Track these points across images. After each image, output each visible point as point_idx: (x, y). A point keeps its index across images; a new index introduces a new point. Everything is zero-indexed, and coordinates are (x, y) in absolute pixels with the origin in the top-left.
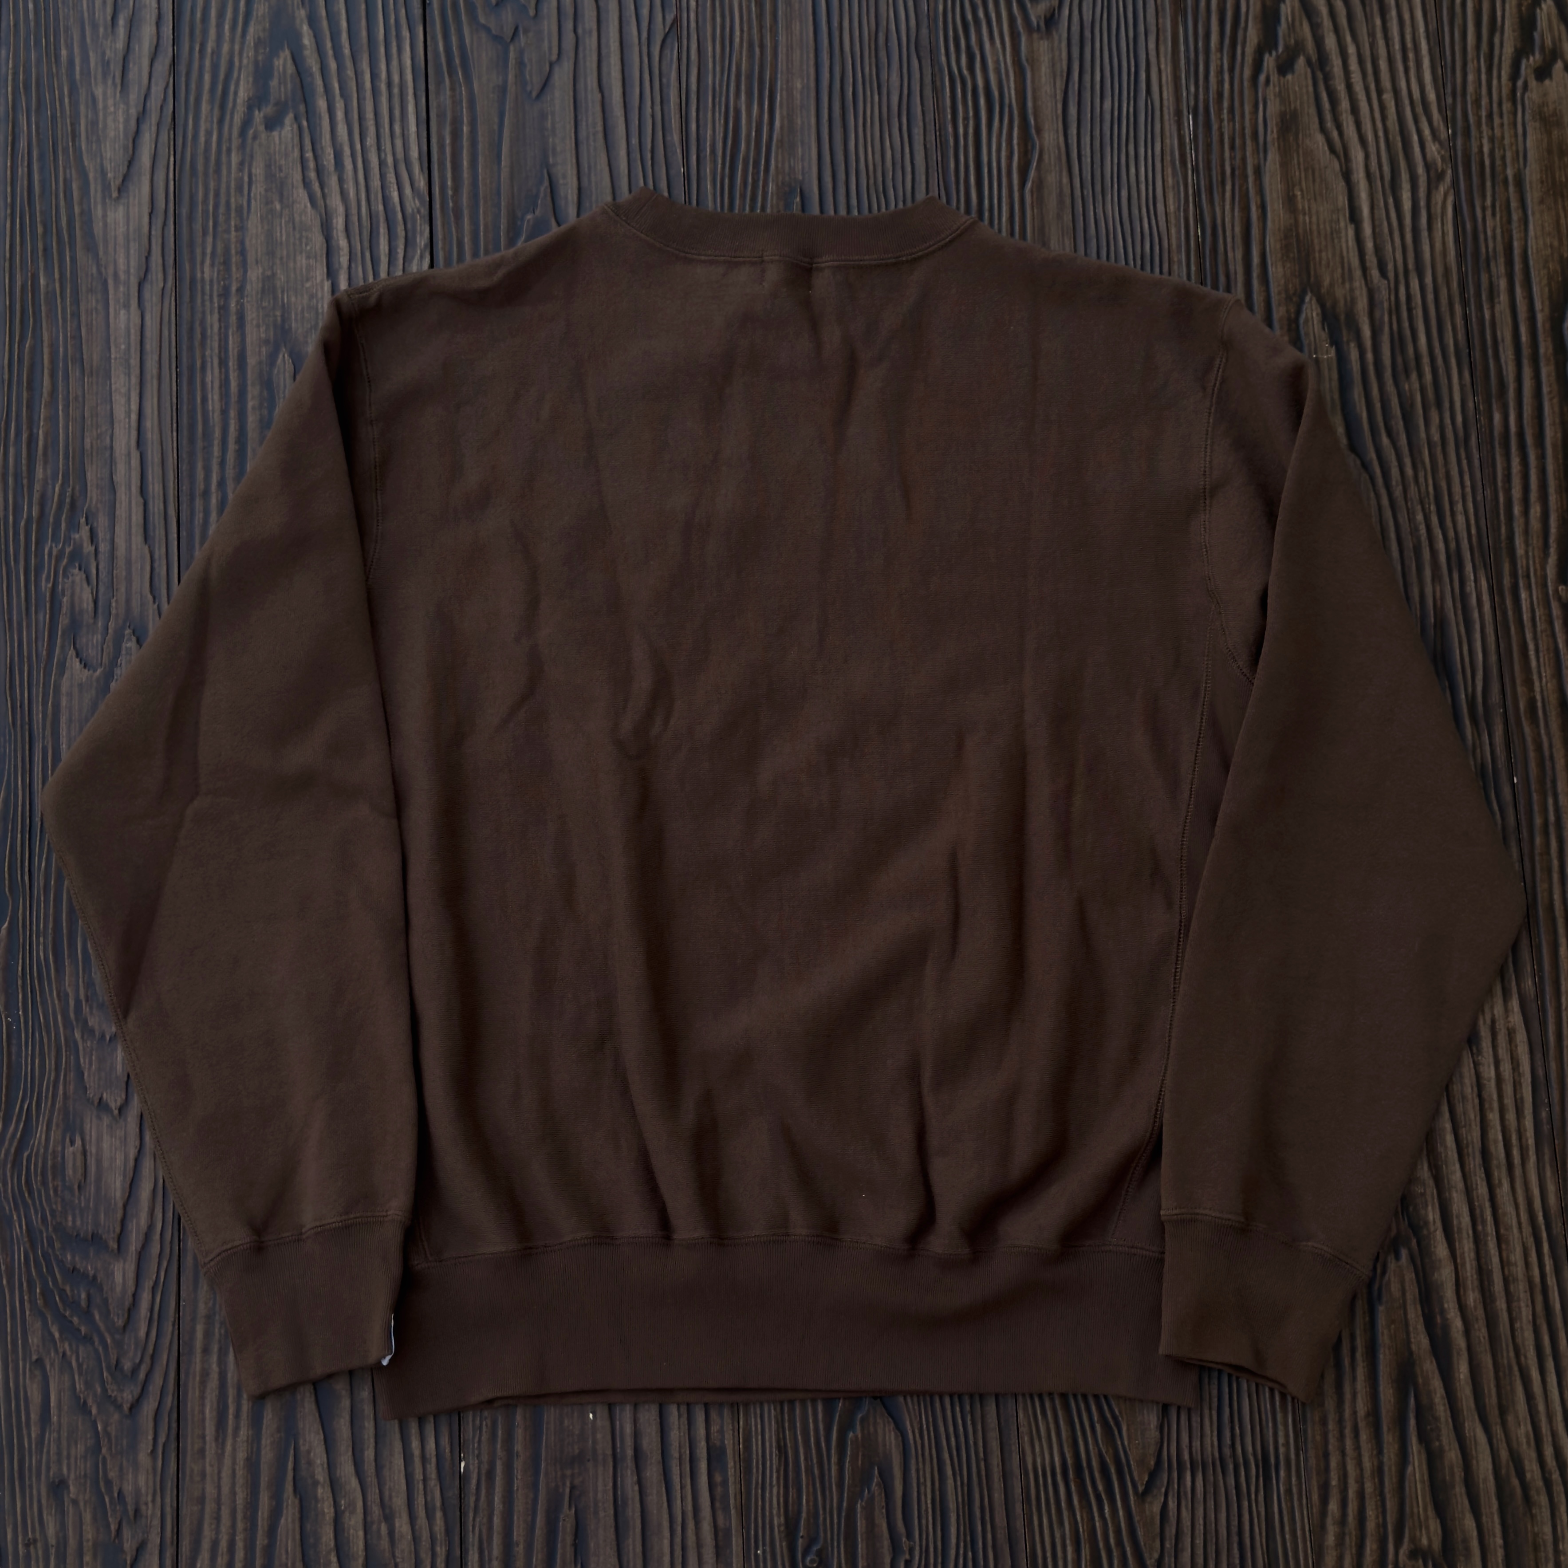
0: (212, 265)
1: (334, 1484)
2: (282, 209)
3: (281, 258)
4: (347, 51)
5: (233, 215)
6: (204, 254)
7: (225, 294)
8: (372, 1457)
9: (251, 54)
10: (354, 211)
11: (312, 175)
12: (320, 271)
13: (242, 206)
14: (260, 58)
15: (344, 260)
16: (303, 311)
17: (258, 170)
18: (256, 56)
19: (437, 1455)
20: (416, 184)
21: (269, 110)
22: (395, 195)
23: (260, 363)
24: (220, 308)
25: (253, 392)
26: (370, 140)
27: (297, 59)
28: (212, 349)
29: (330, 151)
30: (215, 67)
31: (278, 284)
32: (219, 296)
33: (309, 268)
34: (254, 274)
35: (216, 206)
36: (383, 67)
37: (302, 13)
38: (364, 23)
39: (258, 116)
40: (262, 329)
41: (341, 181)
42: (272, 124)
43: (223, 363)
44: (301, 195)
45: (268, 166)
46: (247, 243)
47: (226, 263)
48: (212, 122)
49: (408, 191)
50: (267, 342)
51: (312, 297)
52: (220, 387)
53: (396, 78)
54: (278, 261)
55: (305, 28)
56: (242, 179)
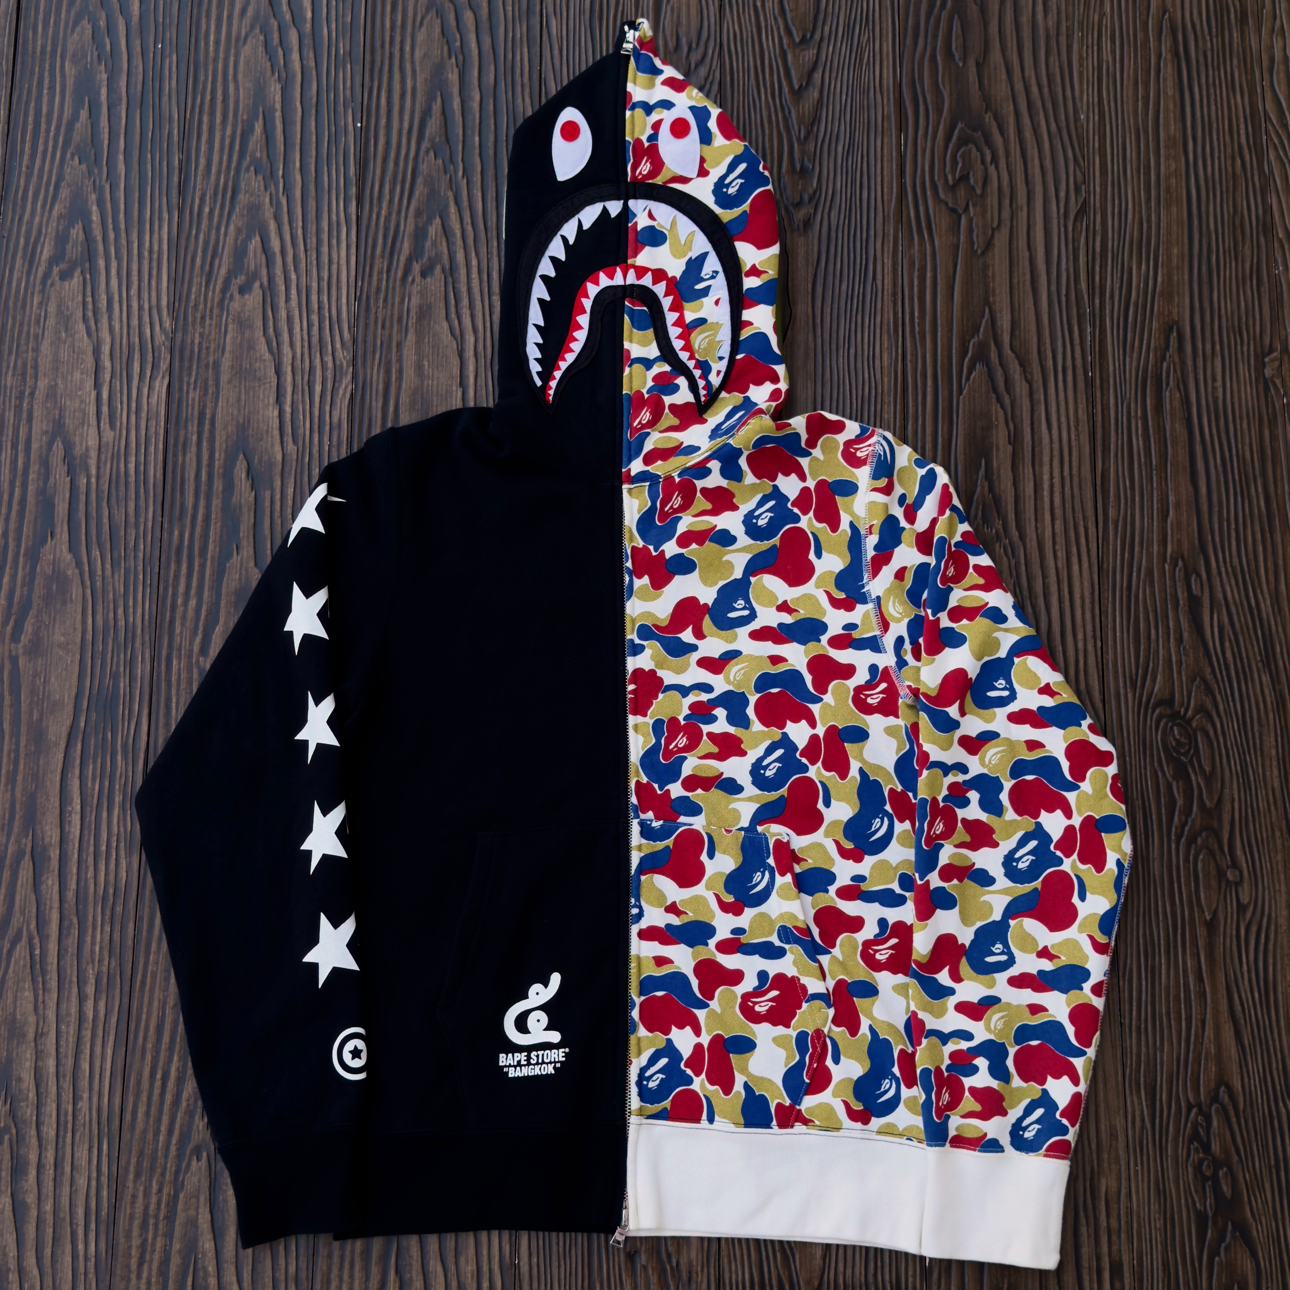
0: (13, 375)
1: (21, 1271)
2: (66, 338)
3: (63, 374)
4: (123, 226)
5: (31, 339)
6: (8, 367)
7: (20, 397)
8: (49, 1254)
9: (55, 224)
10: (118, 342)
11: (90, 314)
12: (89, 384)
13: (38, 334)
14: (61, 227)
15: (107, 377)
16: (74, 411)
17: (52, 308)
18: (58, 226)
19: (96, 1257)
20: (164, 325)
21: (63, 266)
22: (148, 331)
23: (41, 447)
24: (15, 406)
25: (34, 468)
26: (134, 291)
27: (87, 231)
28: (7, 436)
29: (104, 297)
30: (29, 232)
31: (59, 391)
32: (16, 398)
33: (82, 381)
34: (42, 384)
35: (20, 332)
36: (147, 238)
37: (94, 197)
38: (136, 205)
39: (56, 270)
40: (44, 423)
41: (110, 319)
42: (65, 276)
43: (14, 446)
44: (81, 327)
45: (59, 306)
46: (39, 359)
47: (24, 374)
48: (22, 273)
49: (157, 328)
50: (46, 432)
51: (82, 402)
52: (11, 463)
53: (156, 247)
54: (60, 375)
55: (95, 208)
56: (40, 315)
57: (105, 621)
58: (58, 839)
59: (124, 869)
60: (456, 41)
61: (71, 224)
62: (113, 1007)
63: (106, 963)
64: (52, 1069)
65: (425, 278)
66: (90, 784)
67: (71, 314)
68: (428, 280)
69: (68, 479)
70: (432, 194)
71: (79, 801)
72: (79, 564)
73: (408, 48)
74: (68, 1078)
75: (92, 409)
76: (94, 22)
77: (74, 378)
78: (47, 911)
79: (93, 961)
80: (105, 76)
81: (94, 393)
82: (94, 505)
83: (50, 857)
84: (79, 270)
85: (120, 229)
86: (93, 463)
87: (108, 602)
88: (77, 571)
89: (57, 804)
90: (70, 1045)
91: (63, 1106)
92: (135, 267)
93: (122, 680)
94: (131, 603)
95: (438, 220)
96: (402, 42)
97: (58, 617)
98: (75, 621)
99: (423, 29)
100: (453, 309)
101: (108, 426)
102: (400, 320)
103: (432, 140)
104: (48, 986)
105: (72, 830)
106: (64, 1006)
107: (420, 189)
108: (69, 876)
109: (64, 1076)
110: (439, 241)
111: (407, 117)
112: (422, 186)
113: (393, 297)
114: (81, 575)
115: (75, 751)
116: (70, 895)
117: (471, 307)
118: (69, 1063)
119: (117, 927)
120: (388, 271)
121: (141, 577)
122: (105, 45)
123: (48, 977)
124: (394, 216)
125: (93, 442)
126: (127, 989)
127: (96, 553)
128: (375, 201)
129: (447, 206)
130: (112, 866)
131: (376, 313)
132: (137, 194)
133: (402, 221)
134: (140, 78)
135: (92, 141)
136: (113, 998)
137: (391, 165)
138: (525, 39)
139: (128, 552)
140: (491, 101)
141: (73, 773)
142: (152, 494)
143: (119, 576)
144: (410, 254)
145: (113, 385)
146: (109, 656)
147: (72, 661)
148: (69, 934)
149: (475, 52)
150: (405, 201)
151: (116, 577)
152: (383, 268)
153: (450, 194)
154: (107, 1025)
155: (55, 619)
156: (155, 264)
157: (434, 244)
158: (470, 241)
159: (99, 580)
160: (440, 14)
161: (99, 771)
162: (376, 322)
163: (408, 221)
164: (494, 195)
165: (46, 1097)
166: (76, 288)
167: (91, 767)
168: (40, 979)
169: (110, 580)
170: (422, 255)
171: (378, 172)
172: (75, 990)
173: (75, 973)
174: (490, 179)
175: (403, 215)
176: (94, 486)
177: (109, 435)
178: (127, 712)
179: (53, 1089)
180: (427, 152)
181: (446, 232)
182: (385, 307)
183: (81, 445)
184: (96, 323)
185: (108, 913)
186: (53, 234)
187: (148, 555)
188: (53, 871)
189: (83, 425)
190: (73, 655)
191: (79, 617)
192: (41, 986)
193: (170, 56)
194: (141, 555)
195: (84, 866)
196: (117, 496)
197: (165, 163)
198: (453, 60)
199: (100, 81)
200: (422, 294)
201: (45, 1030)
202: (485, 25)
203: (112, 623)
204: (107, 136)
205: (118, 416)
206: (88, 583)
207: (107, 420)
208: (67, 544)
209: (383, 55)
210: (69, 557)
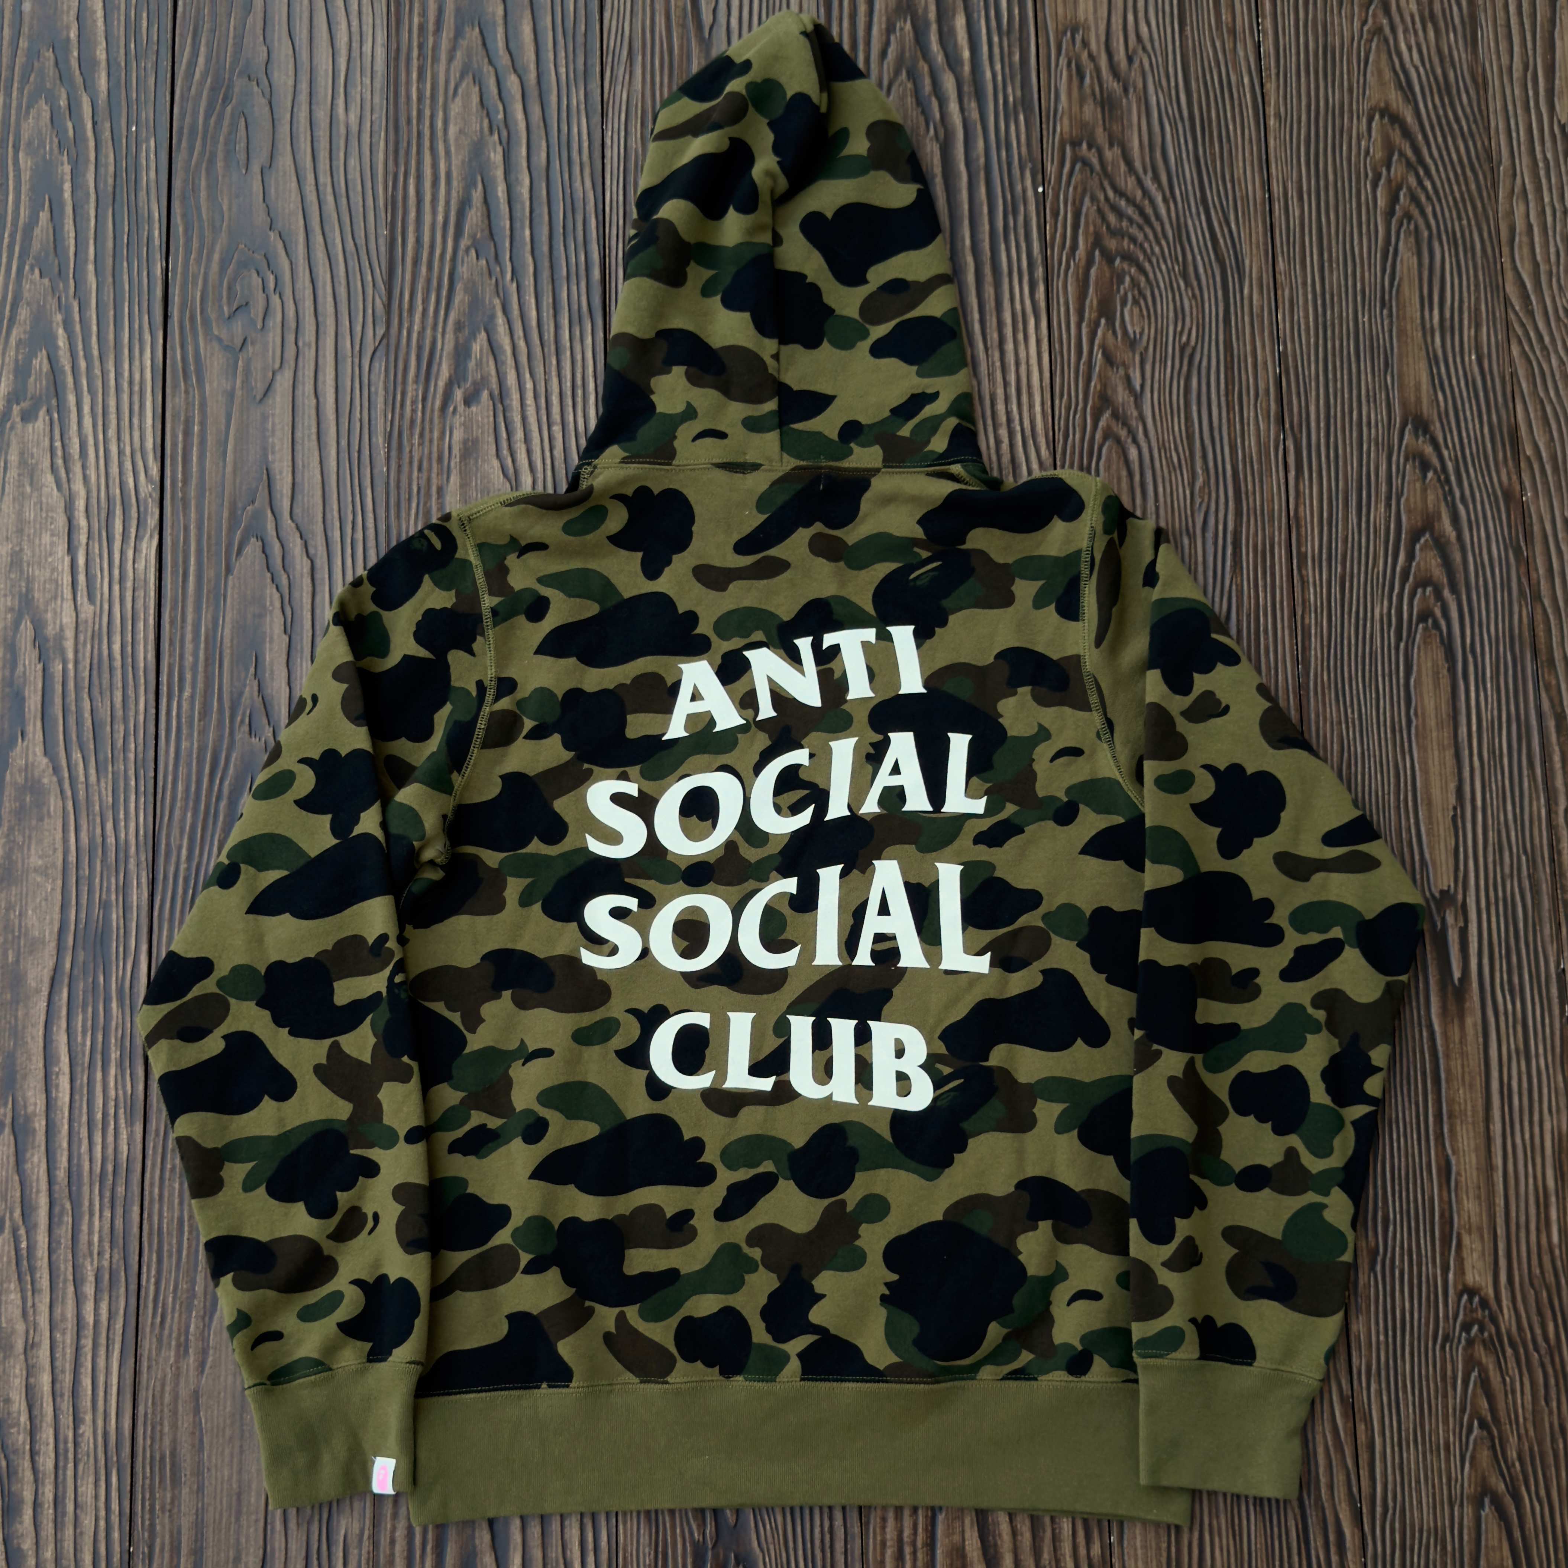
57: (92, 839)
58: (44, 1108)
59: (125, 1142)
60: (498, 112)
61: (32, 354)
62: (118, 1309)
63: (107, 1256)
64: (46, 1388)
65: (469, 407)
66: (79, 1039)
67: (37, 464)
68: (474, 409)
69: (40, 667)
70: (475, 302)
71: (67, 1060)
72: (56, 770)
73: (440, 124)
74: (66, 1398)
75: (67, 579)
76: (52, 101)
77: (43, 542)
78: (34, 1196)
79: (91, 1255)
80: (67, 168)
81: (67, 560)
82: (73, 696)
83: (34, 1130)
84: (44, 409)
85: (92, 355)
86: (69, 645)
87: (94, 815)
88: (55, 779)
89: (41, 1064)
90: (68, 1356)
91: (62, 1431)
92: (112, 403)
93: (114, 910)
94: (122, 816)
95: (483, 335)
96: (433, 117)
97: (34, 834)
98: (54, 840)
99: (458, 100)
100: (504, 444)
101: (86, 599)
102: (440, 459)
103: (473, 237)
104: (37, 1286)
105: (61, 1095)
106: (58, 1311)
107: (459, 297)
108: (59, 1151)
109: (62, 1395)
110: (484, 360)
111: (441, 209)
112: (462, 293)
113: (431, 431)
114: (60, 783)
115: (60, 1000)
116: (61, 1174)
117: (527, 440)
118: (67, 1380)
119: (119, 1211)
120: (424, 399)
121: (133, 783)
122: (66, 131)
123: (38, 1275)
124: (429, 332)
125: (68, 618)
126: (133, 1287)
127: (77, 756)
128: (405, 314)
129: (493, 317)
130: (110, 1139)
131: (411, 451)
132: (112, 313)
133: (439, 336)
134: (111, 169)
135: (55, 248)
136: (117, 1297)
137: (424, 270)
138: (582, 107)
139: (116, 753)
140: (544, 185)
141: (59, 1027)
142: (142, 681)
143: (106, 783)
144: (450, 377)
145: (90, 547)
146: (97, 880)
147: (53, 889)
148: (61, 1222)
149: (522, 126)
150: (442, 313)
151: (103, 784)
152: (417, 396)
153: (497, 302)
154: (111, 1332)
155: (30, 837)
156: (136, 398)
157: (479, 364)
158: (523, 359)
159: (81, 788)
160: (478, 81)
161: (89, 1023)
162: (411, 463)
163: (447, 336)
164: (551, 300)
165: (41, 1421)
166: (41, 431)
167: (80, 1017)
168: (28, 1278)
169: (96, 787)
170: (465, 379)
171: (408, 277)
172: (71, 1289)
173: (70, 1269)
174: (545, 282)
175: (440, 329)
176: (71, 673)
177: (87, 610)
178: (121, 949)
179: (49, 1410)
180: (467, 250)
181: (493, 348)
182: (421, 444)
183: (55, 624)
184: (67, 473)
185: (108, 1194)
186: (12, 366)
187: (140, 756)
188: (39, 1146)
189: (56, 598)
190: (54, 881)
191: (59, 835)
192: (29, 1287)
193: (147, 141)
194: (132, 756)
195: (76, 1139)
196: (101, 684)
197: (145, 273)
198: (496, 137)
199: (63, 174)
200: (467, 426)
201: (37, 1339)
202: (533, 93)
203: (99, 840)
204: (72, 241)
205: (98, 586)
206: (69, 793)
207: (85, 593)
208: (42, 747)
209: (410, 131)
210: (45, 761)
